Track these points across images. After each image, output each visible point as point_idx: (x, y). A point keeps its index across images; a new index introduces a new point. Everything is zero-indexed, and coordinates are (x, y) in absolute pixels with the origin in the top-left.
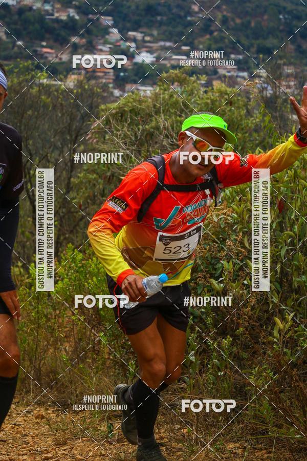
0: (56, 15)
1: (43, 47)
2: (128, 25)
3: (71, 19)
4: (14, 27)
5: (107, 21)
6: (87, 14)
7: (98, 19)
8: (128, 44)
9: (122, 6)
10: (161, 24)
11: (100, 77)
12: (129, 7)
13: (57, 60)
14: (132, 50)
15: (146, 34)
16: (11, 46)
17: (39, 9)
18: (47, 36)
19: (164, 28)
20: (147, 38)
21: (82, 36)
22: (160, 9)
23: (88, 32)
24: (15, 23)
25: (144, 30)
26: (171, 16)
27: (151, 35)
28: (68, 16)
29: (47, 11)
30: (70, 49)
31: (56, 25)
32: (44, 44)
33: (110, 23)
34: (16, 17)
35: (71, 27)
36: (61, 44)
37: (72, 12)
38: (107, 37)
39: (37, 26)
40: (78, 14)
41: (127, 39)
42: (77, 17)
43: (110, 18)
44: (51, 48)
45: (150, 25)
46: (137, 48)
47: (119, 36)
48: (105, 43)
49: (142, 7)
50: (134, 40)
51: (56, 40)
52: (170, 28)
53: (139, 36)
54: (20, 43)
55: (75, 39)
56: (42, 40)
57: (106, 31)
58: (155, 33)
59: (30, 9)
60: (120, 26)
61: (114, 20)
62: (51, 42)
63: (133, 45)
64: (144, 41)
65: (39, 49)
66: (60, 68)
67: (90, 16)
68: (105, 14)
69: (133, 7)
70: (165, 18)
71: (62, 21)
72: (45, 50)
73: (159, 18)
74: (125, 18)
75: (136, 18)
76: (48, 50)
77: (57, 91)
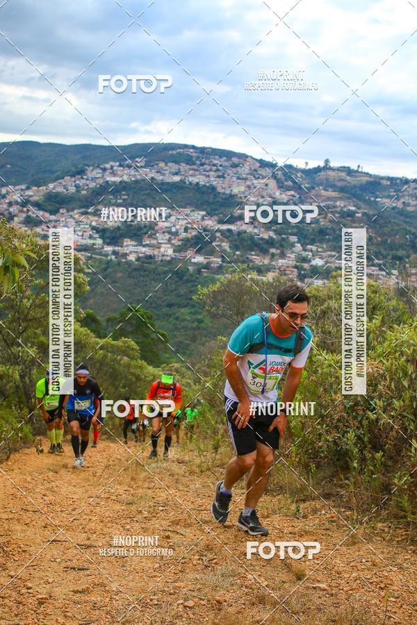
0: (261, 235)
1: (252, 255)
2: (307, 241)
3: (271, 238)
4: (234, 243)
5: (294, 239)
6: (281, 235)
7: (288, 238)
8: (307, 253)
9: (304, 229)
10: (329, 240)
11: (288, 274)
12: (308, 230)
13: (261, 263)
14: (309, 257)
15: (318, 247)
16: (232, 254)
17: (251, 232)
18: (255, 248)
19: (330, 243)
20: (320, 250)
21: (277, 248)
22: (328, 231)
23: (282, 246)
24: (236, 241)
25: (318, 244)
26: (335, 236)
27: (322, 248)
28: (269, 236)
29: (256, 233)
30: (270, 256)
31: (261, 242)
32: (253, 253)
33: (296, 240)
34: (236, 237)
35: (271, 243)
36: (264, 254)
37: (272, 234)
38: (293, 248)
39: (249, 242)
40: (275, 234)
41: (305, 250)
42: (274, 237)
43: (296, 237)
44: (258, 256)
45: (321, 241)
46: (313, 256)
47: (301, 248)
48: (292, 252)
49: (316, 230)
50: (311, 251)
51: (261, 251)
52: (335, 243)
53: (314, 248)
54: (238, 253)
55: (273, 250)
56: (252, 251)
57: (293, 245)
58: (325, 246)
59: (245, 232)
60: (302, 242)
61: (298, 239)
62: (258, 252)
63: (310, 254)
64: (318, 252)
65: (250, 256)
66: (262, 268)
67: (283, 236)
68: (292, 234)
69: (311, 230)
70: (331, 237)
71: (265, 239)
72: (253, 257)
73: (327, 237)
74: (305, 237)
75: (313, 237)
76: (256, 257)
77: (263, 283)
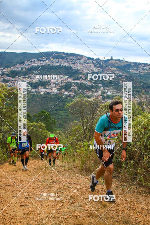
2: (105, 86)
4: (79, 87)
7: (98, 85)
10: (113, 85)
11: (99, 98)
12: (105, 82)
13: (89, 94)
14: (106, 92)
16: (78, 91)
17: (85, 83)
18: (87, 89)
19: (114, 87)
20: (110, 89)
21: (95, 89)
22: (113, 82)
23: (96, 88)
25: (109, 87)
29: (87, 83)
30: (92, 92)
31: (89, 87)
32: (86, 91)
34: (80, 85)
35: (92, 87)
36: (90, 91)
39: (84, 87)
41: (104, 89)
42: (93, 85)
47: (103, 89)
48: (100, 90)
49: (108, 82)
51: (89, 90)
53: (108, 88)
54: (80, 91)
55: (93, 90)
57: (100, 88)
59: (83, 83)
61: (102, 85)
63: (106, 90)
66: (89, 96)
67: (96, 84)
68: (99, 84)
70: (114, 84)
71: (90, 85)
72: (86, 92)
73: (112, 84)
74: (104, 84)
75: (107, 84)
77: (89, 101)
